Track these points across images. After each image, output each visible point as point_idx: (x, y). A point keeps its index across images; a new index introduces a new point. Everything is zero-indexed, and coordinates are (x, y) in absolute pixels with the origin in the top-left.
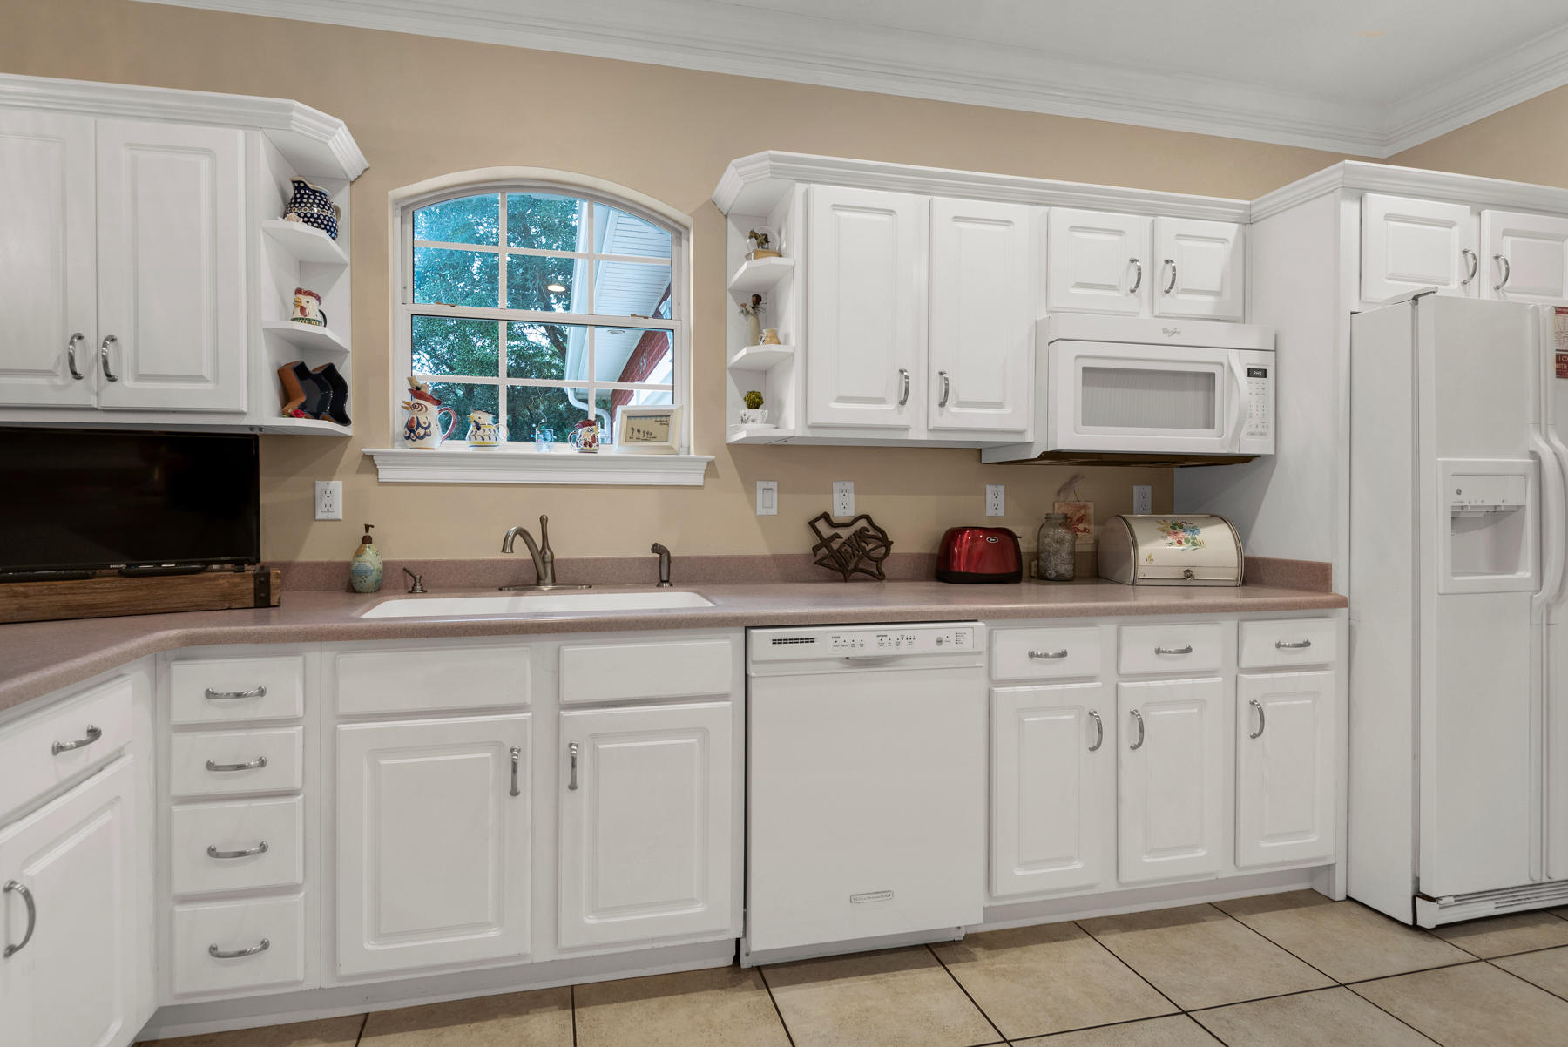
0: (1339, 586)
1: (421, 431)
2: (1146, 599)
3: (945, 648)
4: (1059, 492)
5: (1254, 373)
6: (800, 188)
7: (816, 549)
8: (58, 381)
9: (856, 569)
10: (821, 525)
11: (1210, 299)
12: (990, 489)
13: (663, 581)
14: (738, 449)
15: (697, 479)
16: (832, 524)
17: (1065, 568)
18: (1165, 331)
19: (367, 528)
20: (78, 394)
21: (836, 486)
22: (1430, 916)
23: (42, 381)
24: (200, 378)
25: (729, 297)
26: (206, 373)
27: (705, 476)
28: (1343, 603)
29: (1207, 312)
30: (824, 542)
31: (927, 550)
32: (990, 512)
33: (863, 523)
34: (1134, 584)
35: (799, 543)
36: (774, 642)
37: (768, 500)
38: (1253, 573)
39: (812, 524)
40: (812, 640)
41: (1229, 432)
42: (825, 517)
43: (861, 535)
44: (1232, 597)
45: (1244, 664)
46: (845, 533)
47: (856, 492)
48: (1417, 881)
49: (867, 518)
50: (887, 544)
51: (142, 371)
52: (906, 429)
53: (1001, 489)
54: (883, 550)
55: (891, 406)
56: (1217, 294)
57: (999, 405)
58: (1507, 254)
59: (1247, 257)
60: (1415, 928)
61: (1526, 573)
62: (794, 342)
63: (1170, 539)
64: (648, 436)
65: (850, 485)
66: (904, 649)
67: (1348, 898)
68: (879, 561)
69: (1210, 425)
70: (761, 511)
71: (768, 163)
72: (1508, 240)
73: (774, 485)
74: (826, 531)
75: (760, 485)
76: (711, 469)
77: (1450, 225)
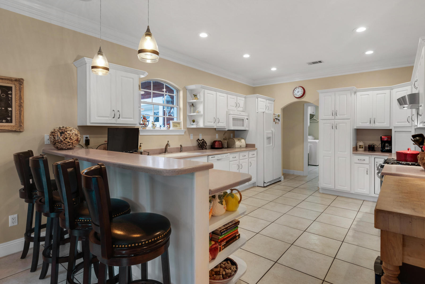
0: (256, 147)
1: (146, 126)
2: (237, 150)
3: (227, 157)
4: (224, 135)
5: (247, 119)
6: (203, 90)
7: (198, 145)
8: (110, 118)
9: (204, 148)
10: (198, 140)
11: (242, 108)
12: (217, 134)
13: (181, 151)
14: (189, 129)
15: (183, 134)
16: (200, 141)
17: (226, 146)
18: (240, 113)
19: (141, 144)
20: (113, 121)
21: (200, 134)
22: (265, 185)
23: (107, 118)
24: (131, 118)
25: (187, 103)
26: (132, 117)
27: (184, 133)
28: (257, 149)
29: (242, 110)
30: (199, 143)
31: (211, 144)
32: (217, 138)
33: (203, 140)
34: (235, 148)
35: (195, 144)
36: (212, 157)
37: (192, 137)
38: (247, 146)
39: (197, 141)
40: (214, 157)
41: (245, 127)
42: (199, 139)
43: (203, 142)
44: (244, 149)
45: (249, 157)
46: (201, 142)
47: (202, 135)
48: (264, 181)
49: (203, 139)
50: (206, 144)
51: (123, 117)
52: (214, 126)
53: (218, 134)
54: (206, 145)
55: (213, 123)
56: (243, 108)
57: (223, 123)
58: (268, 106)
59: (245, 103)
60: (264, 187)
61: (271, 144)
62: (202, 113)
63: (239, 142)
64: (176, 126)
65: (201, 134)
66: (223, 158)
67: (257, 186)
68: (206, 146)
69: (243, 126)
70: (191, 139)
71: (200, 86)
72: (269, 104)
73: (192, 134)
74: (199, 142)
75: (191, 134)
76: (185, 133)
77: (264, 102)
